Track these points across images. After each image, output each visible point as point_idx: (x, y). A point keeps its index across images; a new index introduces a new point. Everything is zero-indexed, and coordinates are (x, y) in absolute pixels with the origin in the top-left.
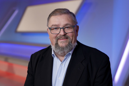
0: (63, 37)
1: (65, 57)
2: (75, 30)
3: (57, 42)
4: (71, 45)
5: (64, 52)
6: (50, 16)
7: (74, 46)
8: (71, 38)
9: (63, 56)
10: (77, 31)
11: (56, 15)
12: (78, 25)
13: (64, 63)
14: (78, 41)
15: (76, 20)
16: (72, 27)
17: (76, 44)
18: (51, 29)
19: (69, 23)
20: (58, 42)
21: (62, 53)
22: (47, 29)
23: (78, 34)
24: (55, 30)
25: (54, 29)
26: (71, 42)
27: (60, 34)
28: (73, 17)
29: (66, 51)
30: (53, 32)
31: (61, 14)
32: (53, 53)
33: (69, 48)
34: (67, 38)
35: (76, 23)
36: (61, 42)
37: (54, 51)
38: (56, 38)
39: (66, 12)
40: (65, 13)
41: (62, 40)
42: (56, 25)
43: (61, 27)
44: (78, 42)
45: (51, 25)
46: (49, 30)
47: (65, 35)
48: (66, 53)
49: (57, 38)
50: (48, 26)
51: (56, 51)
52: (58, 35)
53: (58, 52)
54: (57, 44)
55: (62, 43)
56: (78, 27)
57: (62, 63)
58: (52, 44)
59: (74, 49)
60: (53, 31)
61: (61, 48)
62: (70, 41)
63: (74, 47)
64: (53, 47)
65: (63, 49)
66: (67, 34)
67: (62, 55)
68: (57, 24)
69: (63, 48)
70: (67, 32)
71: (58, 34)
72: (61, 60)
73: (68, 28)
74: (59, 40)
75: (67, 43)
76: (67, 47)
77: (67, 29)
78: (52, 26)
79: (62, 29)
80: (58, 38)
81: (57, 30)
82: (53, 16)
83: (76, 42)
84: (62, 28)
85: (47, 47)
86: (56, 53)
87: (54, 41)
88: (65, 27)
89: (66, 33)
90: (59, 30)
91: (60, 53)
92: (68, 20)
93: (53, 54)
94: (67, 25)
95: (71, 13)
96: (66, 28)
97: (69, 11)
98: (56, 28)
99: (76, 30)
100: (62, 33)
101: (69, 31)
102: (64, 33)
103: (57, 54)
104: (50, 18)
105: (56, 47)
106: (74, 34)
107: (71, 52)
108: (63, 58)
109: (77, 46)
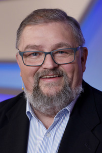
0: (52, 73)
1: (55, 119)
2: (78, 57)
3: (38, 84)
4: (69, 93)
5: (54, 108)
6: (23, 25)
7: (77, 94)
8: (70, 75)
9: (51, 116)
10: (83, 59)
11: (36, 23)
12: (85, 46)
13: (53, 133)
14: (86, 81)
15: (81, 35)
16: (72, 52)
17: (81, 89)
19: (66, 42)
20: (40, 84)
21: (48, 110)
22: (17, 56)
23: (86, 66)
24: (34, 57)
25: (30, 55)
26: (70, 85)
27: (44, 66)
28: (75, 29)
29: (57, 104)
30: (30, 62)
31: (46, 22)
32: (28, 109)
33: (64, 97)
34: (60, 76)
35: (82, 41)
36: (47, 85)
37: (30, 104)
38: (35, 76)
39: (60, 16)
40: (56, 20)
41: (49, 80)
42: (36, 46)
43: (47, 51)
44: (85, 85)
45: (25, 46)
46: (20, 57)
47: (56, 68)
48: (57, 109)
49: (38, 74)
50: (17, 48)
51: (34, 106)
52: (41, 70)
53: (40, 108)
54: (37, 89)
55: (48, 87)
56: (86, 51)
57: (48, 132)
58: (27, 88)
59: (75, 100)
60: (28, 59)
61: (46, 99)
62: (67, 83)
63: (75, 97)
64: (29, 96)
65: (52, 99)
66: (61, 68)
67: (49, 113)
68: (37, 43)
69: (50, 99)
70: (59, 63)
71: (41, 66)
72: (46, 124)
73: (62, 52)
74: (41, 80)
75: (61, 88)
76: (59, 95)
77: (60, 55)
78: (27, 47)
79: (49, 56)
80: (40, 75)
81: (39, 57)
82: (30, 25)
83: (81, 83)
84: (49, 53)
85: (15, 95)
86: (36, 109)
87: (32, 82)
88: (55, 51)
89: (59, 65)
90: (42, 57)
91: (43, 110)
92: (63, 35)
93: (29, 112)
94: (59, 45)
95: (70, 19)
96: (57, 52)
97: (65, 14)
98: (35, 54)
99: (82, 57)
100: (49, 64)
101: (64, 60)
102: (53, 65)
103: (38, 111)
104: (22, 30)
105: (35, 96)
106: (76, 66)
107: (69, 108)
108: (50, 121)
109: (82, 93)
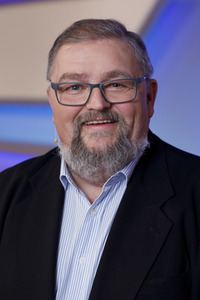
0: (100, 117)
1: (104, 188)
2: (141, 94)
3: (80, 133)
4: (127, 147)
5: (103, 171)
6: (59, 42)
7: (139, 151)
8: (128, 121)
9: (98, 184)
10: (150, 98)
11: (77, 40)
12: (153, 77)
13: (100, 209)
14: (154, 132)
15: (147, 60)
16: (133, 84)
17: (146, 143)
18: (58, 88)
19: (122, 69)
20: (83, 134)
21: (94, 173)
22: (48, 92)
23: (155, 108)
24: (75, 92)
25: (68, 89)
26: (129, 136)
27: (89, 106)
28: (137, 50)
29: (108, 165)
30: (66, 99)
31: (93, 39)
32: (63, 172)
33: (119, 155)
34: (114, 121)
35: (149, 70)
36: (93, 135)
37: (67, 166)
38: (76, 121)
39: (112, 30)
40: (108, 35)
41: (97, 128)
42: (77, 75)
43: (93, 82)
44: (152, 138)
45: (60, 75)
46: (52, 91)
47: (107, 109)
48: (107, 173)
49: (79, 118)
50: (49, 79)
51: (73, 168)
52: (84, 111)
53: (81, 170)
54: (78, 141)
55: (96, 138)
56: (154, 84)
57: (93, 209)
58: (62, 141)
59: (137, 160)
60: (65, 95)
61: (91, 157)
62: (125, 133)
64: (65, 153)
65: (100, 158)
66: (114, 109)
67: (96, 180)
68: (78, 70)
69: (97, 157)
70: (112, 101)
71: (85, 105)
72: (91, 196)
73: (117, 85)
74: (85, 128)
75: (115, 140)
76: (111, 151)
77: (113, 89)
78: (64, 77)
79: (96, 91)
80: (83, 120)
81: (81, 93)
82: (69, 43)
83: (146, 134)
84: (97, 86)
86: (75, 173)
87: (70, 131)
88: (106, 84)
89: (112, 104)
90: (87, 92)
91: (86, 174)
92: (119, 58)
93: (64, 177)
94: (113, 74)
95: (129, 35)
96: (109, 85)
97: (122, 28)
98: (76, 87)
99: (148, 94)
100: (96, 103)
101: (120, 97)
102: (103, 103)
103: (79, 176)
104: (57, 51)
105: (74, 152)
106: (138, 105)
107: (126, 172)
108: (95, 192)
109: (147, 149)
